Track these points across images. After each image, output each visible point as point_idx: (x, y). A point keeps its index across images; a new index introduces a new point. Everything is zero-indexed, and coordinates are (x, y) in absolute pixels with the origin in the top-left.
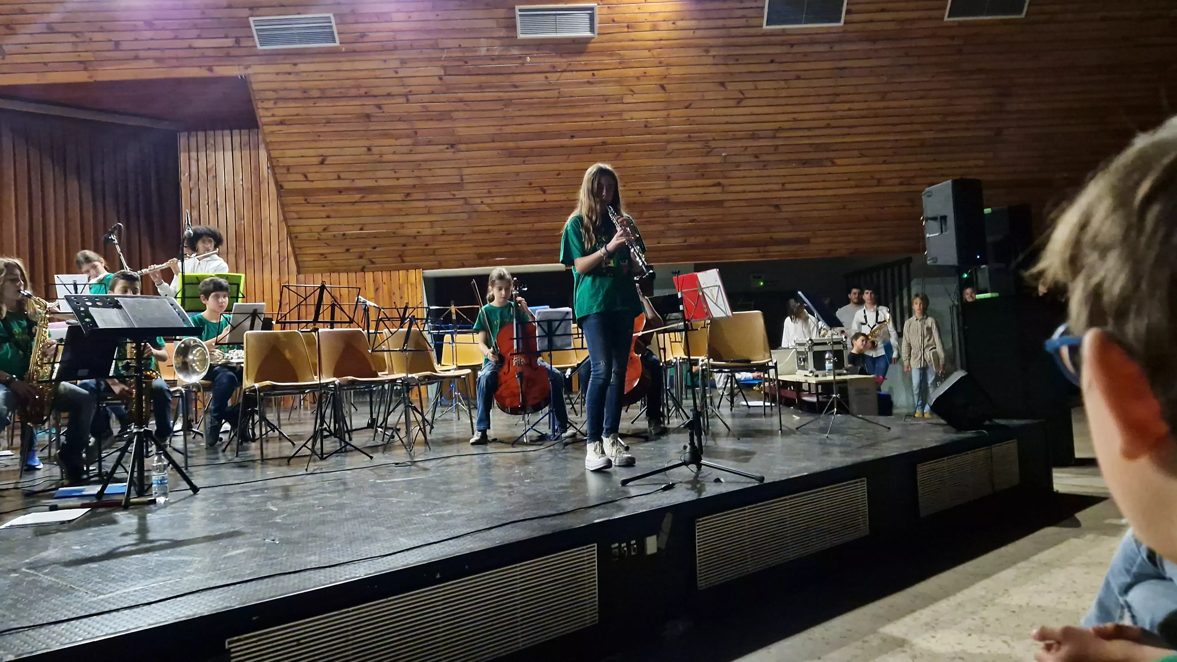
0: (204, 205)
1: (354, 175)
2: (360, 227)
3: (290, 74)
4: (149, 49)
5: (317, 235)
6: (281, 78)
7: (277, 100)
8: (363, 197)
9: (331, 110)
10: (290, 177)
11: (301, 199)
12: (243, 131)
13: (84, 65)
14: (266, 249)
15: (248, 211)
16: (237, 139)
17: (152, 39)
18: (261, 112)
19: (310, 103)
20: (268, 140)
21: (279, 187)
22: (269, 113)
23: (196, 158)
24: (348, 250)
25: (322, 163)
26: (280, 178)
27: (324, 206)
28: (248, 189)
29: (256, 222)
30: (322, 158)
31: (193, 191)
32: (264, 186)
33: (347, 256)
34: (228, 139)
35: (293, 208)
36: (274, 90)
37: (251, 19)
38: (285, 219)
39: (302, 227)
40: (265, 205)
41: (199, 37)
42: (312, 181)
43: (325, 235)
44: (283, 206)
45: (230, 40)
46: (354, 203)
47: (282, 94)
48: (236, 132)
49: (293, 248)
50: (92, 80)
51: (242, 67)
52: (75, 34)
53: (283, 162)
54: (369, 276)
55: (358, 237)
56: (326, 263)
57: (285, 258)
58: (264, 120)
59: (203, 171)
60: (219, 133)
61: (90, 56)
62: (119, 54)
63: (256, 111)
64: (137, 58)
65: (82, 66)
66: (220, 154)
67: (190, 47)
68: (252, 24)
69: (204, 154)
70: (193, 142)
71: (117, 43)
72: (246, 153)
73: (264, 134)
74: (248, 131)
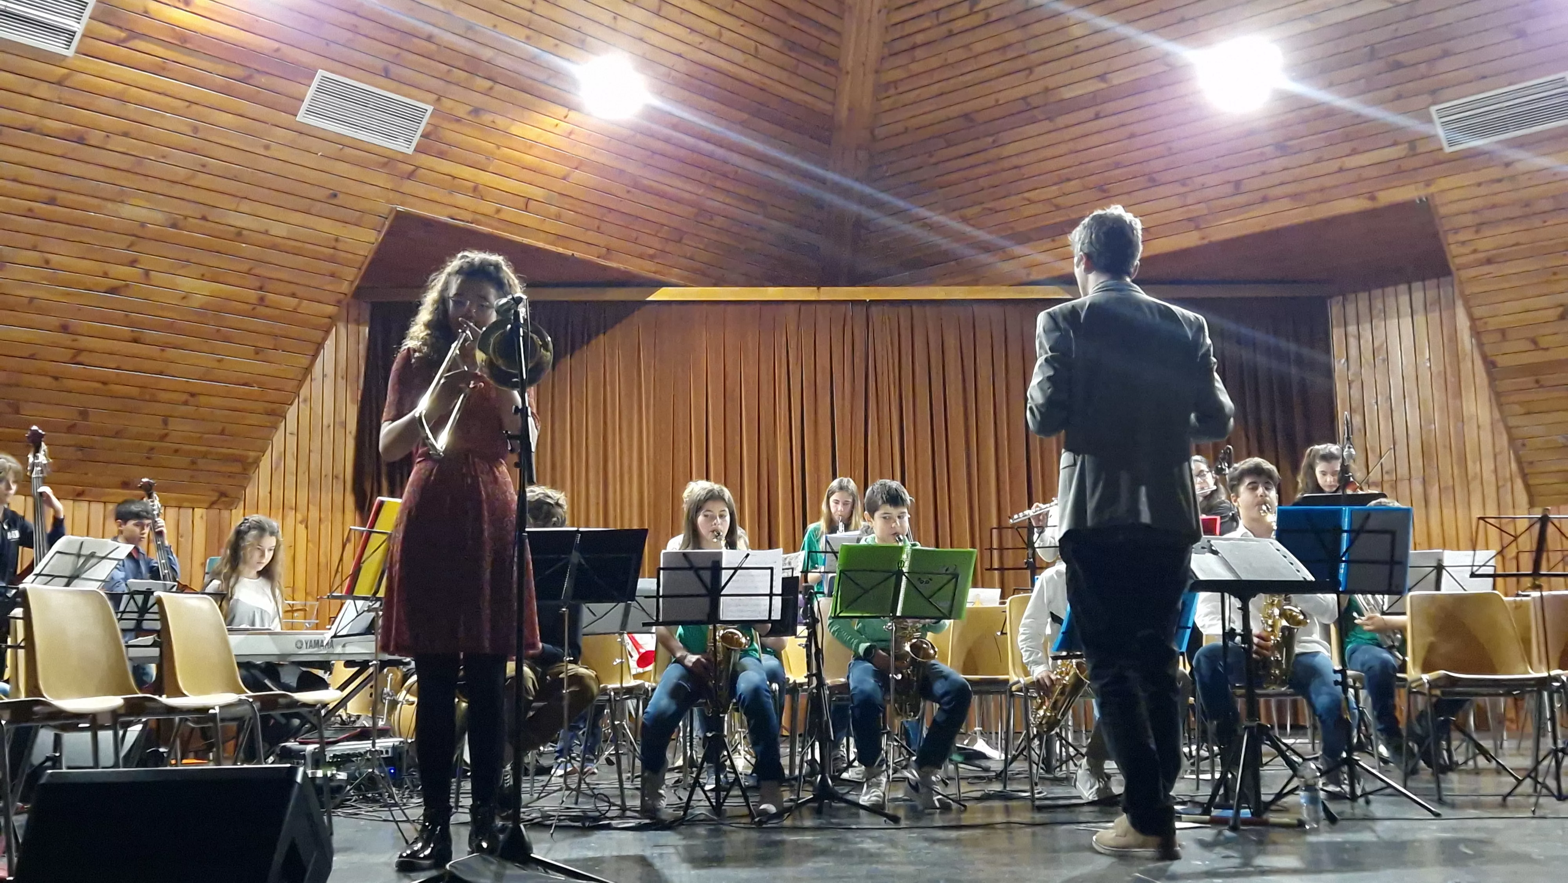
0: (1370, 405)
3: (1499, 181)
4: (1282, 184)
5: (1561, 440)
6: (1483, 190)
7: (1479, 227)
10: (1507, 347)
11: (1529, 381)
12: (1427, 283)
13: (1195, 222)
14: (1473, 468)
16: (1418, 296)
17: (1286, 169)
18: (1454, 250)
19: (1537, 222)
20: (1467, 292)
21: (1490, 364)
22: (1468, 249)
23: (1356, 333)
25: (1563, 317)
26: (1487, 349)
28: (1439, 373)
29: (1455, 428)
30: (1561, 309)
31: (1353, 385)
32: (1466, 366)
34: (1404, 299)
35: (1513, 398)
36: (1474, 212)
37: (1433, 109)
38: (1504, 419)
39: (1530, 428)
40: (1468, 396)
41: (1354, 152)
42: (1548, 349)
44: (1498, 397)
45: (1403, 146)
47: (1488, 215)
48: (1417, 285)
49: (1520, 464)
50: (1206, 243)
51: (1420, 185)
52: (1183, 182)
53: (1493, 324)
58: (1458, 261)
59: (1367, 354)
60: (1390, 290)
61: (1202, 209)
62: (1240, 199)
63: (1446, 248)
64: (1265, 200)
65: (1192, 225)
66: (1393, 323)
67: (1341, 170)
68: (1435, 116)
69: (1368, 326)
70: (1351, 310)
71: (1238, 184)
72: (1434, 316)
73: (1461, 283)
74: (1435, 281)
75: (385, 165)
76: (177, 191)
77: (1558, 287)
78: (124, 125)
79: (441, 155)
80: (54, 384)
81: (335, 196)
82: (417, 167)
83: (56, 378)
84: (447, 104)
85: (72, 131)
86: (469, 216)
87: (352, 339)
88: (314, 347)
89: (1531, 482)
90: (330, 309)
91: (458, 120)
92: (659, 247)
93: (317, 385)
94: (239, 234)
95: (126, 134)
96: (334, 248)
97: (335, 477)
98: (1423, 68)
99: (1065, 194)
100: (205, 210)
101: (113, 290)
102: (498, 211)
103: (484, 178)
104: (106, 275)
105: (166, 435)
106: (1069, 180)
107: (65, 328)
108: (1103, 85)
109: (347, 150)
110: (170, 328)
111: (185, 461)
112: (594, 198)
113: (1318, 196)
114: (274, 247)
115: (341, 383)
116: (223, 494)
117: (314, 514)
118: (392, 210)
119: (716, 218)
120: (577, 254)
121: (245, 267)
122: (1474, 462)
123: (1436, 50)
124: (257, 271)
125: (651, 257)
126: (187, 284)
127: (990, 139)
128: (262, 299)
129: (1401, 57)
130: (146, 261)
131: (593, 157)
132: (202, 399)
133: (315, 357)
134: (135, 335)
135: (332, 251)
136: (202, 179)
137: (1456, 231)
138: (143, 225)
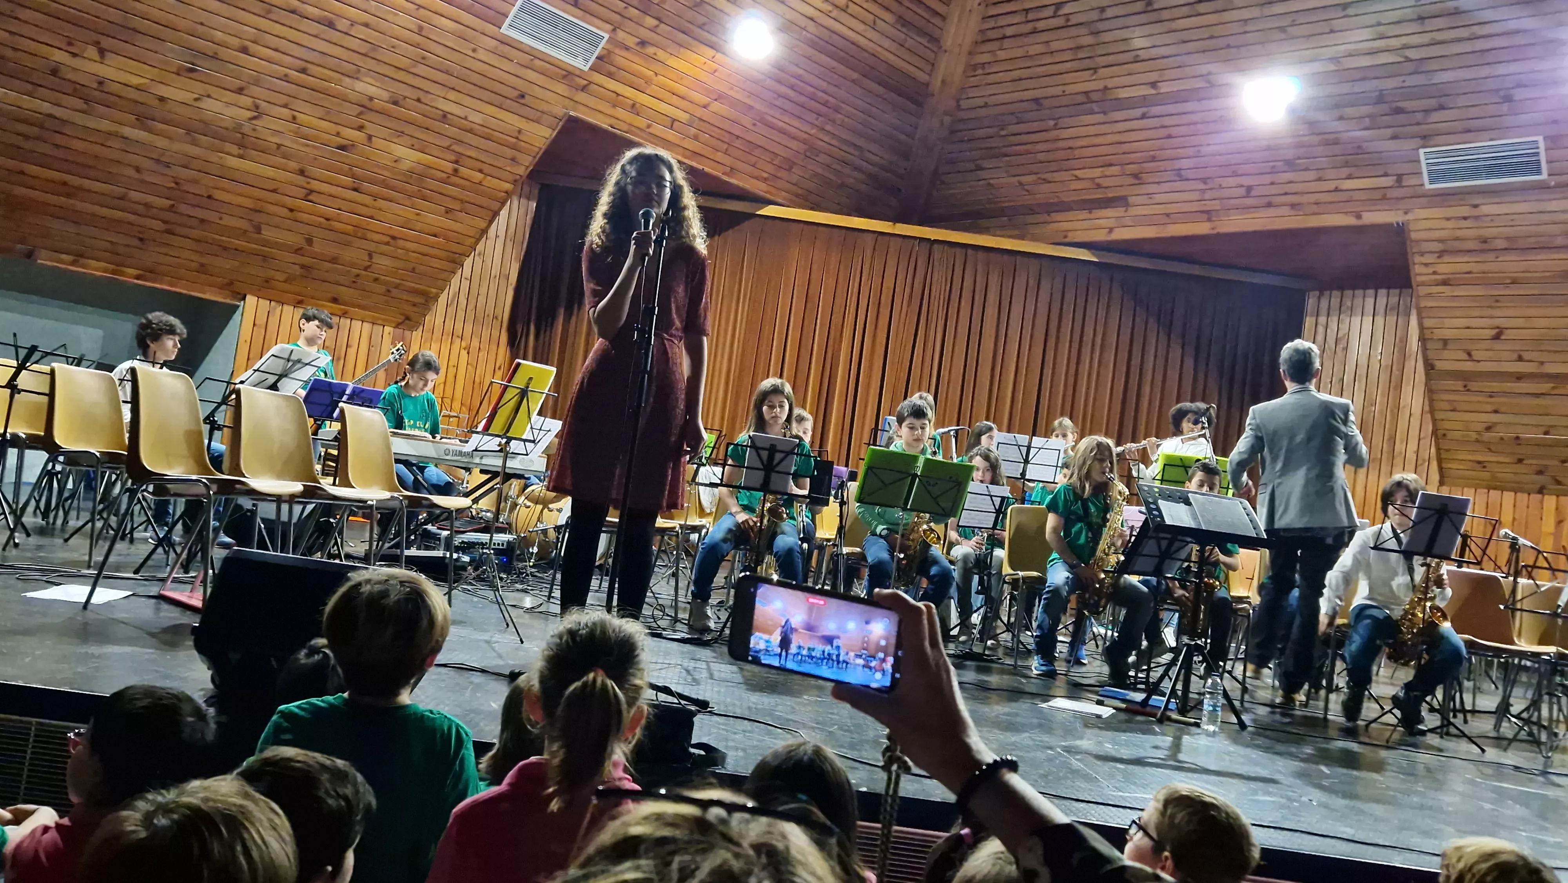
0: (1326, 383)
1: (1544, 357)
2: (1543, 429)
3: (1466, 218)
4: (1286, 194)
5: (1474, 436)
6: (1452, 224)
7: (1442, 253)
8: (1553, 388)
9: (1523, 266)
10: (1446, 354)
11: (1459, 385)
12: (1391, 291)
13: (1208, 215)
14: (1399, 447)
15: (1383, 395)
16: (1382, 301)
17: (1291, 182)
18: (1418, 269)
19: (1491, 256)
20: (1422, 305)
21: (1429, 366)
22: (1430, 270)
23: (1325, 323)
24: (1520, 461)
25: (1497, 337)
26: (1431, 354)
27: (1491, 397)
28: (1387, 366)
29: (1392, 411)
30: (1498, 330)
32: (1410, 364)
33: (1518, 468)
34: (1370, 302)
35: (1445, 396)
36: (1441, 241)
38: (1432, 413)
39: (1453, 422)
40: (1407, 389)
41: (1349, 177)
42: (1479, 361)
43: (1487, 436)
44: (1430, 392)
45: (1390, 178)
46: (1537, 395)
47: (1452, 245)
48: (1382, 292)
49: (1438, 449)
50: (1215, 232)
51: (1401, 212)
52: (1204, 181)
53: (1440, 334)
54: (1550, 501)
55: (1538, 444)
56: (1486, 475)
57: (1424, 461)
58: (1419, 278)
59: (1331, 341)
60: (1360, 293)
61: (1215, 205)
62: (1249, 201)
63: (1411, 267)
64: (1269, 205)
65: (1205, 216)
66: (1356, 320)
67: (1337, 190)
68: (1422, 158)
69: (1335, 319)
70: (1324, 303)
71: (1249, 189)
72: (1392, 319)
73: (1418, 296)
74: (1397, 291)
75: (564, 77)
76: (401, 75)
77: (1498, 312)
78: (366, 17)
79: (610, 75)
80: (289, 214)
81: (523, 97)
82: (591, 82)
83: (291, 210)
84: (621, 35)
85: (326, 17)
86: (625, 127)
87: (522, 211)
88: (491, 214)
89: (1444, 465)
90: (508, 186)
91: (627, 48)
92: (773, 172)
93: (490, 243)
94: (444, 116)
95: (366, 25)
96: (517, 138)
97: (495, 317)
98: (1419, 116)
99: (1106, 176)
100: (421, 95)
101: (342, 148)
102: (649, 126)
103: (643, 98)
104: (338, 134)
105: (369, 266)
106: (1111, 165)
107: (302, 172)
108: (1153, 92)
109: (537, 62)
110: (385, 184)
111: (382, 289)
112: (727, 125)
113: (1315, 208)
114: (470, 131)
115: (509, 244)
116: (408, 318)
117: (475, 343)
118: (565, 114)
119: (822, 155)
120: (706, 169)
121: (446, 142)
122: (1402, 442)
123: (1433, 102)
124: (455, 147)
125: (765, 180)
126: (401, 151)
127: (1052, 123)
128: (456, 171)
129: (1401, 104)
130: (370, 128)
131: (730, 93)
132: (401, 243)
133: (491, 222)
134: (356, 185)
135: (514, 140)
136: (421, 70)
137: (1422, 254)
138: (371, 99)
